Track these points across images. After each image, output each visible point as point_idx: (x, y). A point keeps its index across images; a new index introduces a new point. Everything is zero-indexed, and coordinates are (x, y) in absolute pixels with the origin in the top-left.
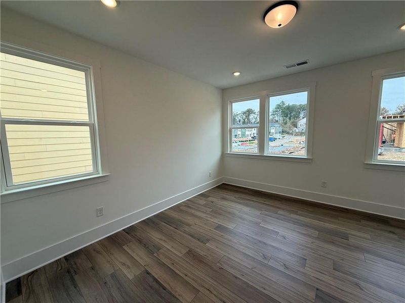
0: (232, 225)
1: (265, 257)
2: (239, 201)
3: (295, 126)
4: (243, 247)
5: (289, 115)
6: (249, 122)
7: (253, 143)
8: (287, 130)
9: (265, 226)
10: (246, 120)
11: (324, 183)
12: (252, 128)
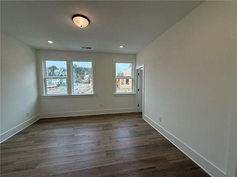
0: (56, 144)
1: (81, 151)
2: (57, 127)
3: (83, 78)
4: (66, 154)
5: (79, 73)
6: (54, 74)
7: (58, 88)
8: (79, 80)
9: (78, 135)
10: (52, 73)
11: (101, 105)
12: (56, 78)
